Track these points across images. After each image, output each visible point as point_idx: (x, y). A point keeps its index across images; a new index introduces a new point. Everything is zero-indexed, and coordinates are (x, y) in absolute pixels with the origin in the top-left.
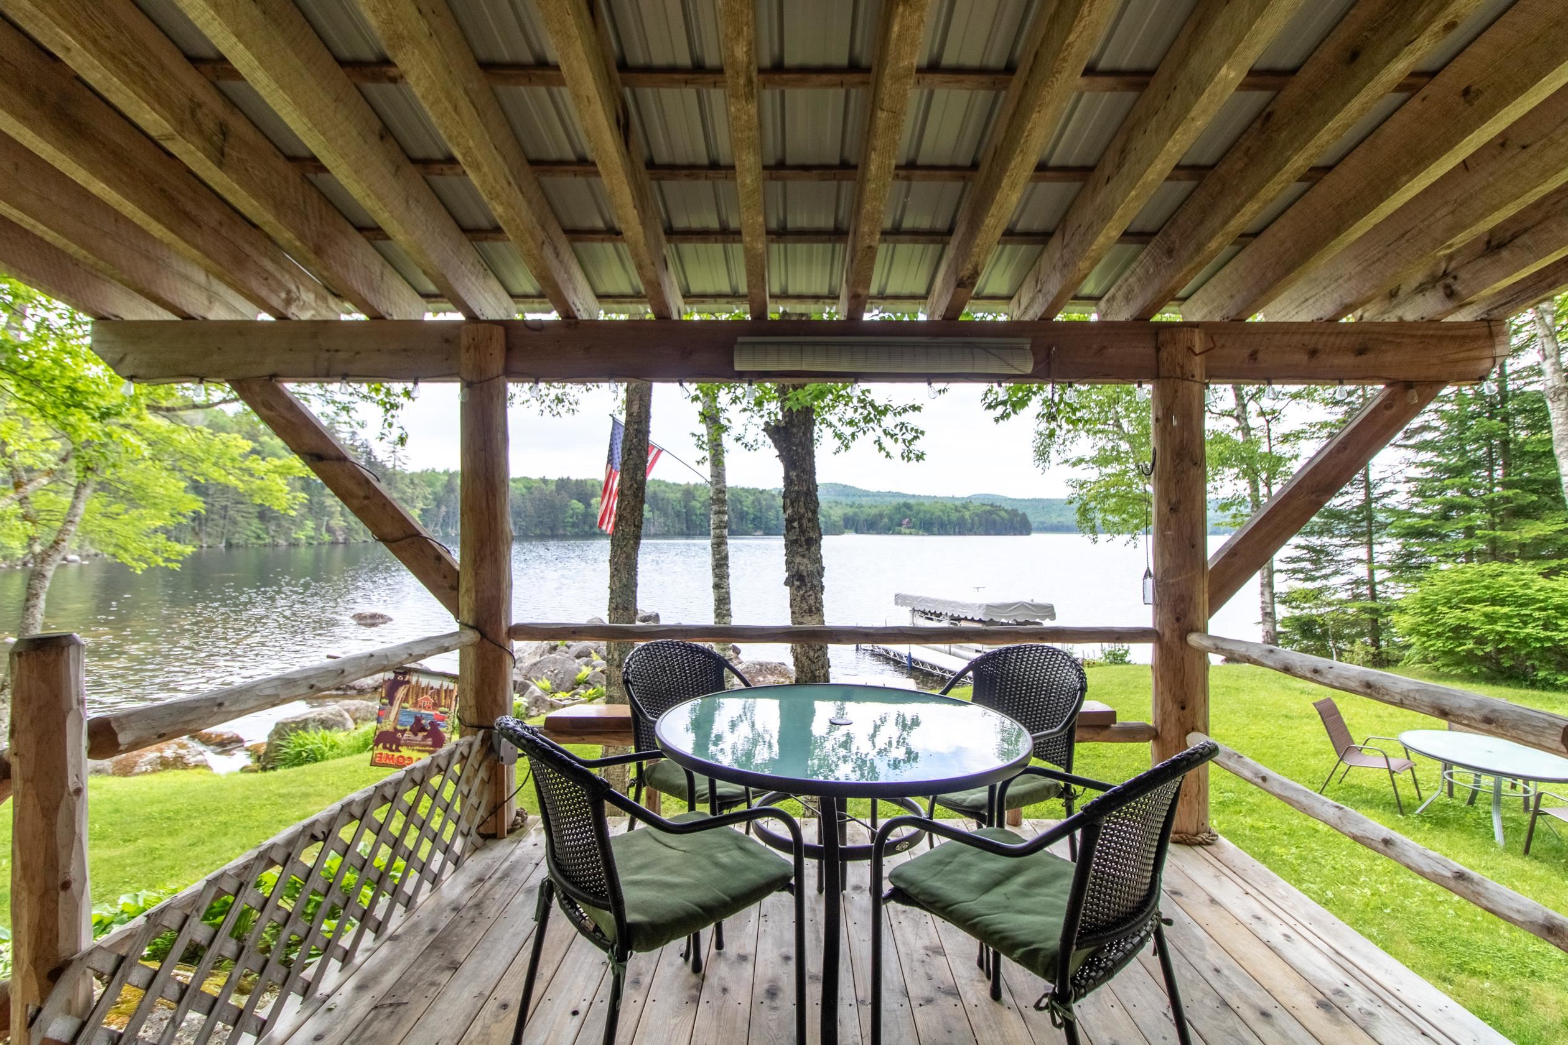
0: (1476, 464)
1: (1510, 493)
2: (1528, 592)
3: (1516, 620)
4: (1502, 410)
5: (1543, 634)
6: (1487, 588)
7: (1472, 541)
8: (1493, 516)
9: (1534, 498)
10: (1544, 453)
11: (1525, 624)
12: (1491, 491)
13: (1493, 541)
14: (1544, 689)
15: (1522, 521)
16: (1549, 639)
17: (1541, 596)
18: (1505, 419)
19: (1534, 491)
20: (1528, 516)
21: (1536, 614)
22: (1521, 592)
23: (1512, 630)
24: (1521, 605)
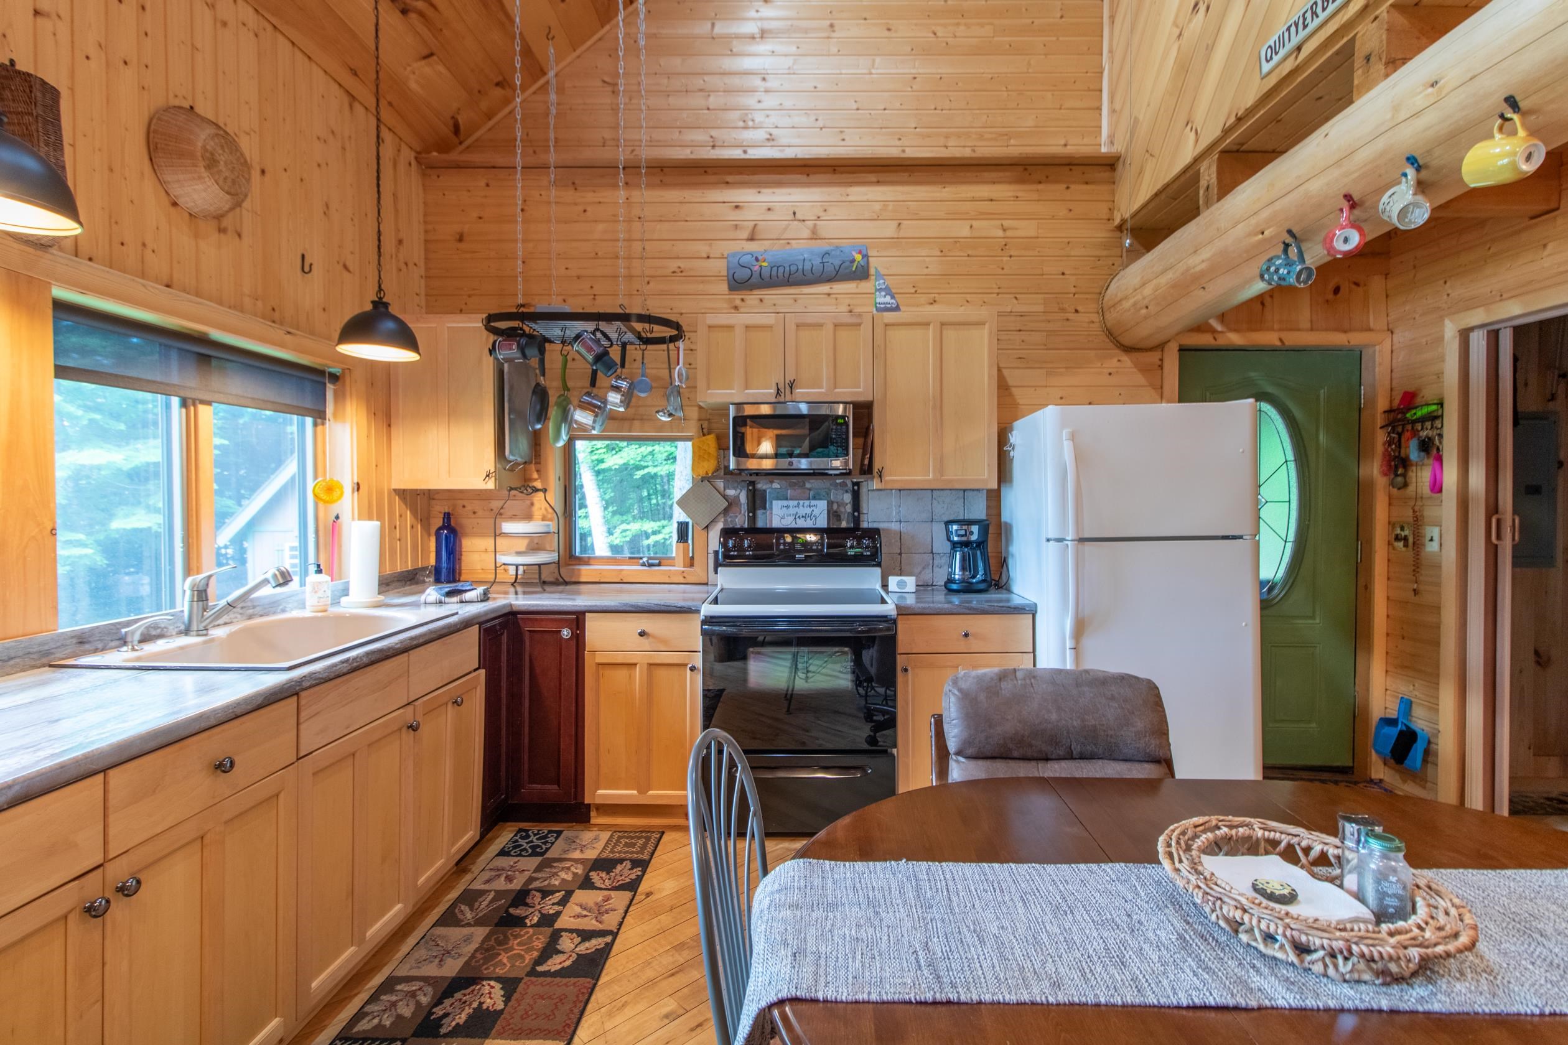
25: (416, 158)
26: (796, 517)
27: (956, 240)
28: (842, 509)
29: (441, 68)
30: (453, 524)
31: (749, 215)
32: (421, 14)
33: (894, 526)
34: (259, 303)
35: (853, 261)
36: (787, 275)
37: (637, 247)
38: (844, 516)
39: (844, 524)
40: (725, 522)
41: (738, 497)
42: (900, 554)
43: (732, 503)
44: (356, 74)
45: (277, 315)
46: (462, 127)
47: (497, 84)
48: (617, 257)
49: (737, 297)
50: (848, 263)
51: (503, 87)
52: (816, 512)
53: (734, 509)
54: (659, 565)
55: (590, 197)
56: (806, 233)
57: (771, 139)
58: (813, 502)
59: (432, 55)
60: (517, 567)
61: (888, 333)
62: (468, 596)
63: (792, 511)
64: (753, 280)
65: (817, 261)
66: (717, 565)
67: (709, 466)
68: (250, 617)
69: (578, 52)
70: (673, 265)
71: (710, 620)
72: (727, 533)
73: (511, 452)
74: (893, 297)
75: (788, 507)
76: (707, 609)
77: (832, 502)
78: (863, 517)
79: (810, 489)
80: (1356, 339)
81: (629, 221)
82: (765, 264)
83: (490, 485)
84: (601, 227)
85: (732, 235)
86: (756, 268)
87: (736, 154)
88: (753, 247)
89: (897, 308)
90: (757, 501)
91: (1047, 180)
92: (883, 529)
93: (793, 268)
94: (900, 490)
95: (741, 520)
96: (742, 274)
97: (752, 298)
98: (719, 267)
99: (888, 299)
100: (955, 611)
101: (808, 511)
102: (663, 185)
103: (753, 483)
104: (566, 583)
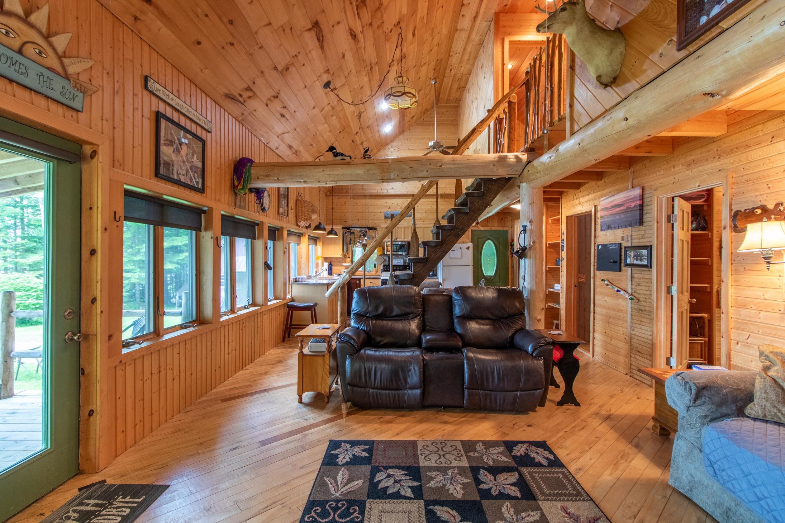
0: (8, 227)
1: (23, 242)
2: (30, 285)
3: (24, 297)
4: (21, 204)
5: (36, 302)
6: (12, 285)
7: (6, 263)
8: (16, 252)
9: (35, 244)
10: (39, 225)
11: (28, 298)
12: (15, 240)
13: (16, 263)
14: (36, 324)
15: (29, 254)
16: (38, 304)
17: (35, 286)
18: (22, 209)
19: (35, 241)
20: (32, 252)
21: (33, 294)
22: (26, 285)
23: (22, 302)
24: (27, 291)
26: (397, 263)
27: (428, 209)
31: (389, 205)
37: (367, 210)
40: (384, 264)
43: (385, 260)
49: (386, 220)
54: (370, 272)
56: (399, 208)
57: (393, 188)
58: (400, 260)
66: (382, 272)
67: (381, 253)
70: (374, 214)
71: (382, 280)
72: (384, 266)
73: (345, 250)
75: (396, 261)
76: (382, 278)
77: (405, 260)
80: (505, 229)
83: (341, 256)
85: (385, 208)
86: (390, 215)
88: (389, 210)
90: (390, 260)
91: (446, 198)
95: (387, 263)
96: (387, 216)
98: (383, 214)
101: (400, 262)
102: (372, 198)
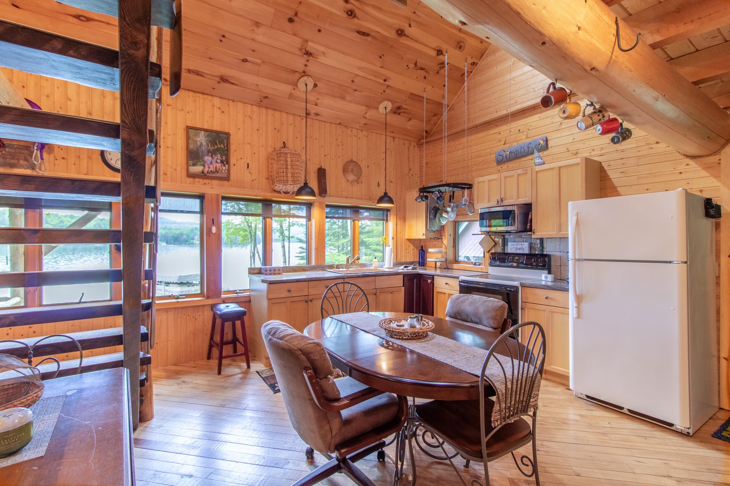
25: (417, 144)
26: (516, 249)
28: (536, 246)
29: (414, 121)
30: (424, 249)
31: (504, 135)
32: (404, 112)
33: (558, 254)
34: (367, 197)
35: (540, 144)
36: (515, 155)
37: (470, 156)
38: (537, 249)
39: (537, 253)
40: (495, 250)
41: (499, 241)
42: (560, 266)
43: (497, 243)
44: (393, 132)
45: (371, 199)
46: (428, 131)
47: (434, 116)
48: (464, 161)
49: (499, 167)
50: (538, 146)
51: (436, 116)
52: (524, 247)
53: (497, 246)
54: (479, 265)
55: (457, 142)
56: (525, 137)
57: (516, 102)
58: (523, 243)
59: (411, 119)
60: (436, 262)
61: (538, 174)
62: (409, 268)
63: (515, 246)
64: (504, 159)
65: (526, 148)
68: (362, 267)
69: (458, 95)
70: (480, 159)
71: (461, 281)
72: (493, 254)
73: (429, 227)
74: (542, 159)
75: (513, 245)
76: (462, 278)
77: (532, 243)
78: (545, 250)
79: (524, 238)
81: (468, 147)
82: (507, 153)
83: (424, 237)
84: (460, 151)
85: (498, 144)
86: (504, 155)
87: (505, 112)
88: (504, 147)
89: (544, 163)
90: (505, 243)
92: (553, 255)
93: (517, 152)
94: (560, 238)
95: (499, 249)
96: (500, 158)
97: (505, 166)
98: (493, 157)
99: (540, 160)
100: (542, 287)
101: (521, 246)
103: (504, 236)
104: (448, 269)
